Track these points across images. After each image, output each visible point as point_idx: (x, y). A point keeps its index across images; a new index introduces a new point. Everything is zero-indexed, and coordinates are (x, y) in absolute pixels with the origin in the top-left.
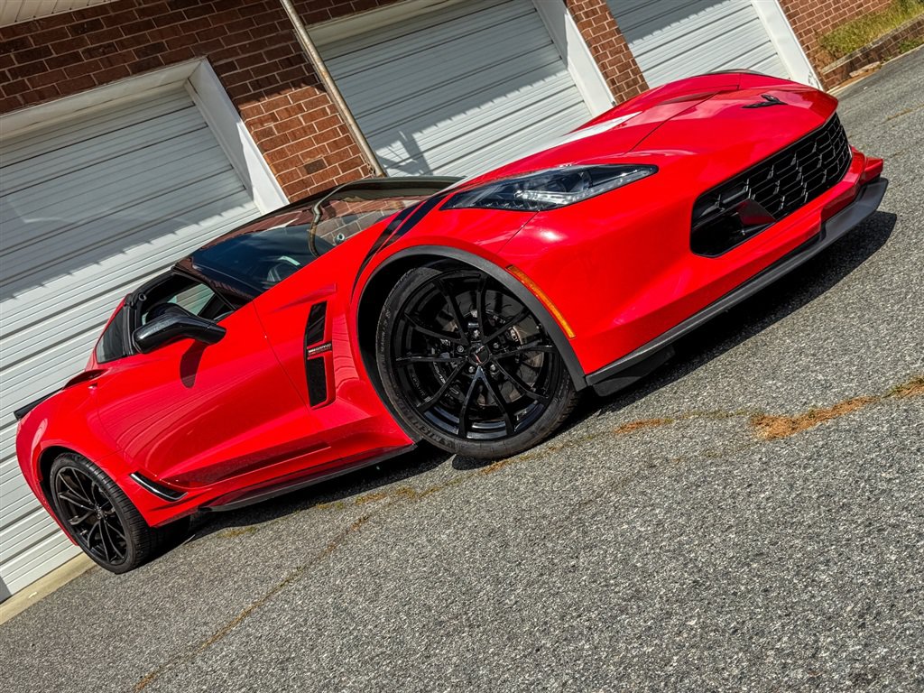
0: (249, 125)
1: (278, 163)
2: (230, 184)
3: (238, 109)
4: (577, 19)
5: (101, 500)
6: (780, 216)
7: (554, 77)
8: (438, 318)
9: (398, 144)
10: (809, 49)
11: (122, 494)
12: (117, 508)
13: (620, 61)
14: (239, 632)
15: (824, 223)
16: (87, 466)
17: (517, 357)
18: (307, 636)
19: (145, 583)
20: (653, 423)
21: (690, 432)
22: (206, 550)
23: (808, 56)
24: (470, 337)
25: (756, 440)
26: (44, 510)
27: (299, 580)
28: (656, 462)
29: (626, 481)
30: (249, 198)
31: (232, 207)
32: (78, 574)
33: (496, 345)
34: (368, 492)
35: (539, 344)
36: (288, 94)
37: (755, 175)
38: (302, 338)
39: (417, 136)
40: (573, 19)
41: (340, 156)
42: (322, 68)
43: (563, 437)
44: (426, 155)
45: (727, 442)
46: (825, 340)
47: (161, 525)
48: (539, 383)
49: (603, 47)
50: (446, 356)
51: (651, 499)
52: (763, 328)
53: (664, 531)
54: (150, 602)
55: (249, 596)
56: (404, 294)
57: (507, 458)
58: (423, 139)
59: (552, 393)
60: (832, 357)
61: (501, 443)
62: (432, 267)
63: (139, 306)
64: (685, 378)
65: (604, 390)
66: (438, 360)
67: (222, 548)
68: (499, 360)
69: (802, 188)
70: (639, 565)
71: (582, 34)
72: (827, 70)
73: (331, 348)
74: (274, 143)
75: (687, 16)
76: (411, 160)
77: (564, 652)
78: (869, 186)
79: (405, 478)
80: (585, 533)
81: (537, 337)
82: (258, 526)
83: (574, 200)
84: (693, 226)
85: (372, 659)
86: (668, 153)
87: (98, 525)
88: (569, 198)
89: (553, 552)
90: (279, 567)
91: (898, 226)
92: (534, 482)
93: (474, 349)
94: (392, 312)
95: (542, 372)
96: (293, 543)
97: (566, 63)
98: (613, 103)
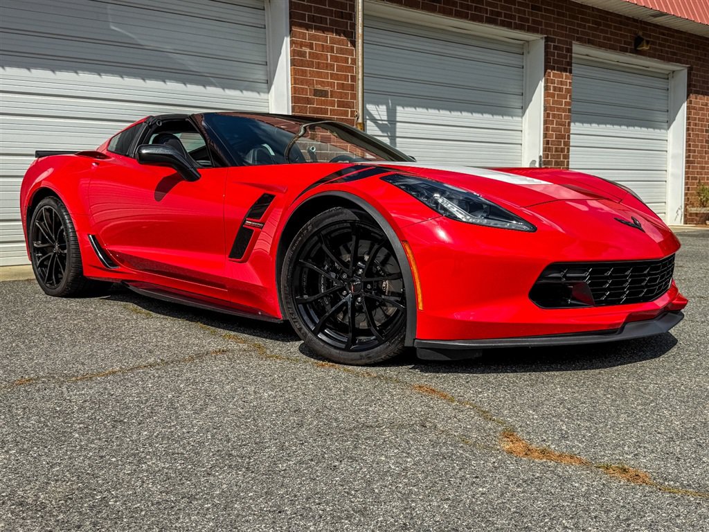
0: (292, 43)
1: (298, 77)
2: (260, 74)
3: (291, 28)
4: (546, 88)
5: (62, 240)
6: (599, 303)
7: (510, 118)
8: (341, 248)
9: (383, 108)
10: (688, 190)
11: (77, 244)
12: (69, 251)
13: (560, 131)
14: (100, 383)
15: (626, 323)
16: (64, 213)
17: (378, 301)
18: (142, 412)
19: (60, 311)
20: (442, 395)
21: (461, 416)
22: (112, 311)
23: (686, 194)
24: (355, 271)
25: (499, 447)
26: (21, 223)
27: (158, 369)
28: (428, 424)
29: (401, 426)
30: (267, 90)
31: (252, 91)
32: (21, 279)
33: (369, 286)
34: (236, 333)
35: (397, 301)
36: (329, 36)
37: (598, 268)
38: (247, 210)
39: (399, 109)
40: (545, 87)
41: (341, 95)
42: (360, 31)
43: (381, 370)
44: (398, 124)
45: (479, 438)
46: (582, 403)
47: (91, 278)
48: (384, 326)
49: (554, 116)
50: (333, 275)
51: (410, 449)
52: (548, 370)
53: (406, 476)
54: (56, 327)
55: (121, 362)
56: (327, 220)
57: (336, 363)
58: (402, 113)
59: (389, 338)
60: (579, 418)
61: (338, 351)
62: (355, 213)
64: (479, 375)
65: (421, 354)
66: (327, 276)
67: (122, 316)
68: (366, 298)
69: (624, 293)
70: (376, 491)
71: (545, 100)
72: (693, 210)
73: (261, 228)
74: (302, 63)
75: (620, 125)
76: (386, 122)
77: (295, 524)
78: (669, 314)
79: (264, 337)
80: (356, 447)
81: (398, 295)
82: (154, 314)
83: (470, 220)
84: (538, 280)
85: (173, 454)
87: (50, 256)
88: (468, 217)
89: (328, 448)
90: (150, 352)
91: (674, 350)
92: (344, 391)
93: (354, 281)
94: (313, 228)
95: (390, 320)
96: (169, 341)
97: (524, 113)
98: (540, 157)
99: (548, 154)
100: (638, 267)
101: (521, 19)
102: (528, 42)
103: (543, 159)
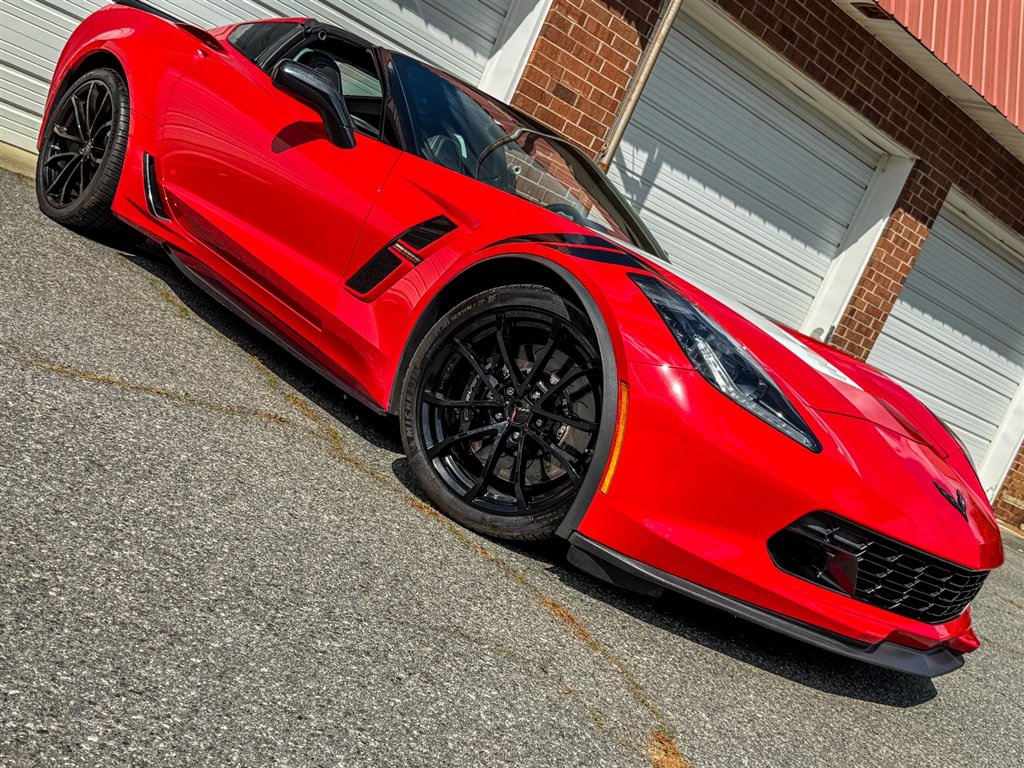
0: (557, 2)
1: (542, 55)
2: (488, 26)
4: (886, 234)
5: (100, 142)
6: (860, 596)
7: (815, 253)
8: (522, 347)
9: (643, 156)
10: (1016, 469)
11: (121, 159)
12: (104, 163)
13: (877, 304)
14: (84, 390)
15: (885, 640)
16: (122, 105)
17: (543, 450)
18: (135, 464)
19: (55, 246)
20: (582, 632)
21: (601, 679)
22: (132, 281)
23: (1010, 473)
24: (528, 392)
25: (644, 753)
26: (48, 87)
27: (176, 406)
28: (550, 670)
29: (511, 656)
30: (488, 53)
31: (467, 44)
32: (10, 168)
33: (539, 423)
34: (307, 399)
35: (571, 462)
36: (615, 16)
37: (882, 546)
38: (405, 228)
39: (665, 167)
40: (884, 230)
41: (593, 110)
42: (664, 31)
43: (503, 553)
44: (654, 189)
45: (620, 725)
46: (779, 734)
47: (122, 219)
48: (537, 489)
49: (878, 277)
50: (493, 382)
51: (515, 698)
52: (744, 660)
53: (498, 740)
54: (43, 270)
55: (124, 369)
56: (523, 299)
57: (441, 512)
58: (667, 176)
59: (536, 510)
60: (770, 755)
61: (452, 497)
62: (568, 307)
63: (312, 39)
64: (644, 624)
65: (574, 557)
66: (484, 378)
67: (144, 296)
68: (528, 437)
69: (901, 596)
70: (450, 745)
71: (875, 250)
72: (1011, 500)
73: (416, 264)
74: (558, 39)
75: (964, 333)
76: (638, 179)
77: (318, 747)
78: (946, 651)
79: (346, 424)
80: (436, 661)
81: (576, 454)
82: (192, 315)
83: (733, 395)
84: (790, 525)
85: (165, 553)
86: (842, 449)
87: (73, 156)
88: (731, 389)
89: (397, 645)
90: (173, 373)
91: (929, 706)
92: (441, 563)
93: (520, 405)
94: (496, 301)
95: (547, 485)
96: (205, 366)
97: (837, 254)
98: (833, 328)
99: (845, 329)
100: (938, 568)
101: (895, 117)
102: (890, 155)
103: (834, 333)
